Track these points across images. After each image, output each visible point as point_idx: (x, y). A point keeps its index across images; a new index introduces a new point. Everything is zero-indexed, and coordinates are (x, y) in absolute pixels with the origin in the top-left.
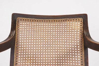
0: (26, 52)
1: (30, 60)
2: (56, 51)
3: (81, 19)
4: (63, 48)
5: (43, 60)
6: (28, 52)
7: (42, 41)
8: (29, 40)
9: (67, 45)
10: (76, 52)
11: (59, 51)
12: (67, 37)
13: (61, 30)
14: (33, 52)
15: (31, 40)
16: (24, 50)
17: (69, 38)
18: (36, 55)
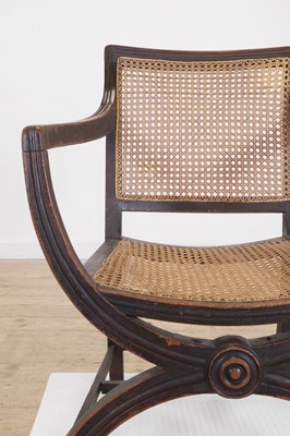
0: (144, 147)
1: (155, 166)
2: (221, 143)
3: (287, 61)
4: (239, 137)
5: (187, 166)
6: (150, 147)
7: (184, 118)
8: (150, 115)
9: (248, 128)
10: (271, 145)
11: (227, 143)
12: (248, 109)
13: (233, 91)
14: (162, 147)
15: (156, 115)
16: (138, 141)
17: (254, 110)
18: (168, 153)
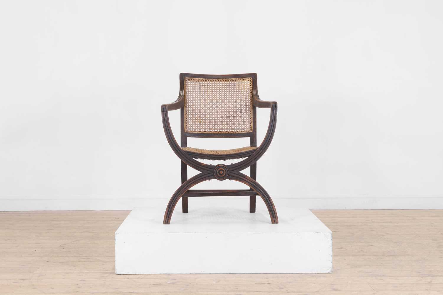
0: (195, 112)
1: (200, 120)
2: (226, 111)
3: (250, 79)
4: (233, 108)
5: (213, 120)
6: (198, 112)
7: (211, 101)
8: (198, 100)
9: (236, 105)
10: (245, 111)
11: (228, 111)
12: (236, 97)
13: (230, 90)
14: (203, 112)
15: (200, 100)
16: (193, 110)
17: (239, 98)
18: (205, 115)
